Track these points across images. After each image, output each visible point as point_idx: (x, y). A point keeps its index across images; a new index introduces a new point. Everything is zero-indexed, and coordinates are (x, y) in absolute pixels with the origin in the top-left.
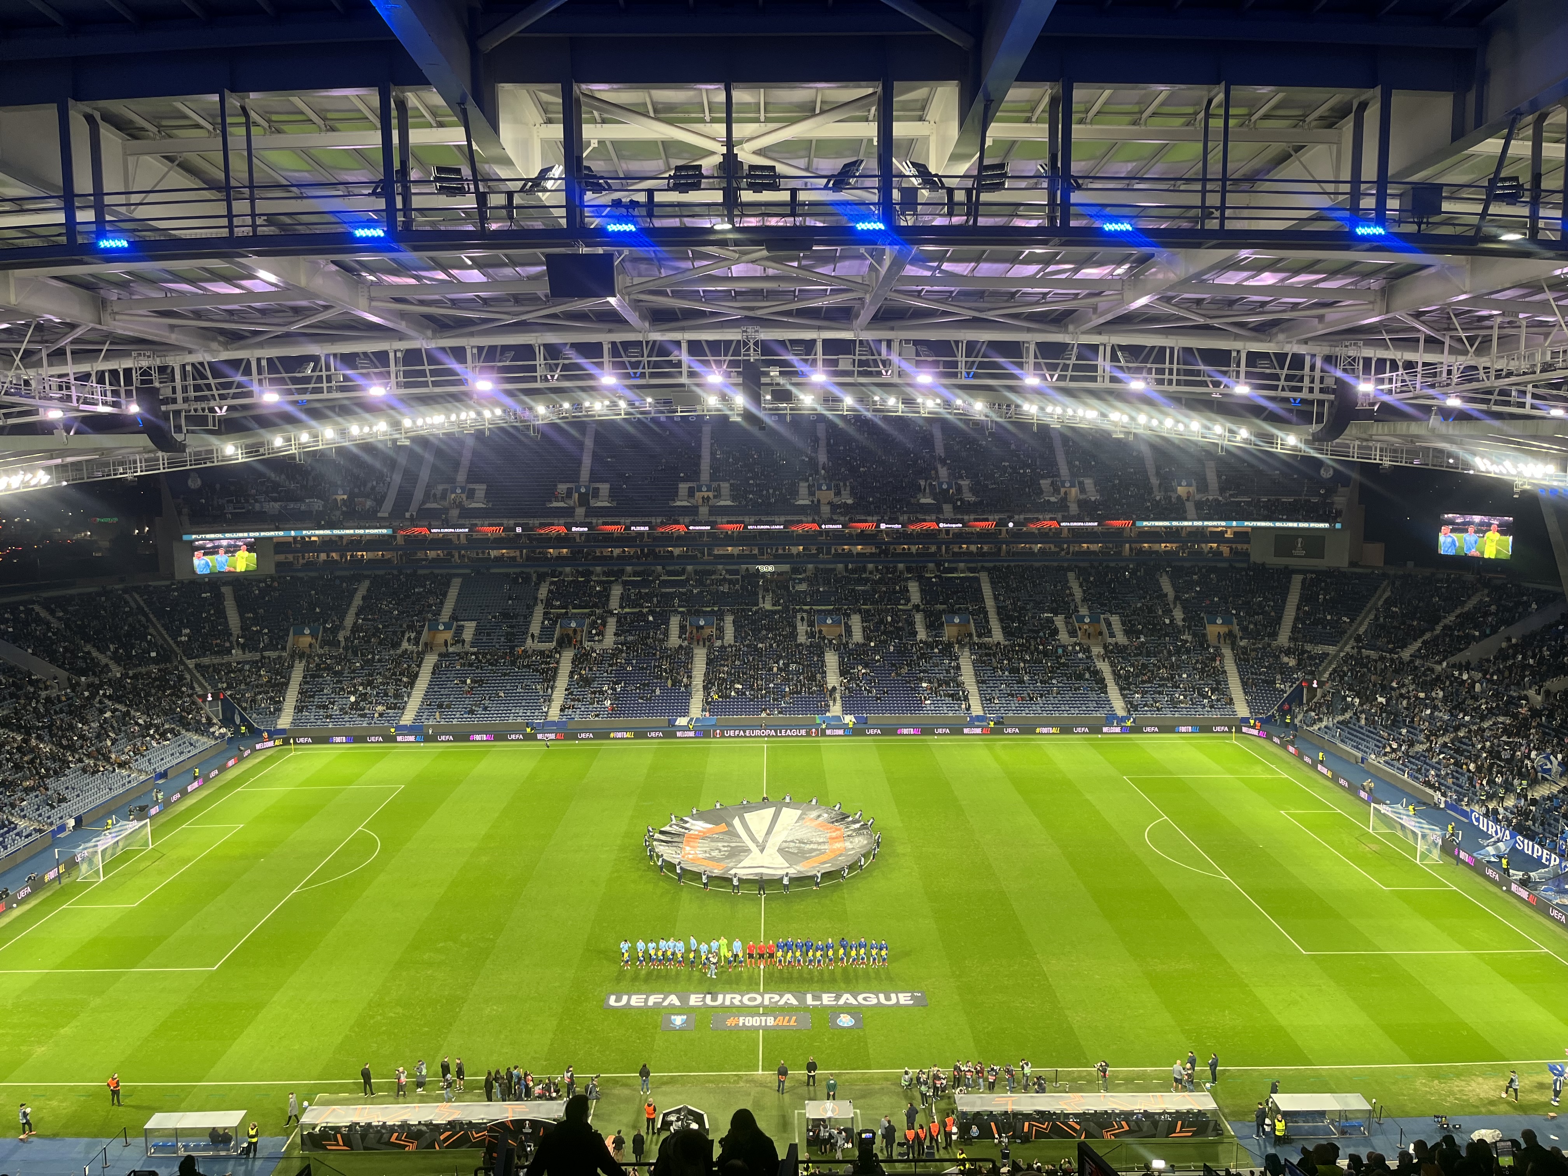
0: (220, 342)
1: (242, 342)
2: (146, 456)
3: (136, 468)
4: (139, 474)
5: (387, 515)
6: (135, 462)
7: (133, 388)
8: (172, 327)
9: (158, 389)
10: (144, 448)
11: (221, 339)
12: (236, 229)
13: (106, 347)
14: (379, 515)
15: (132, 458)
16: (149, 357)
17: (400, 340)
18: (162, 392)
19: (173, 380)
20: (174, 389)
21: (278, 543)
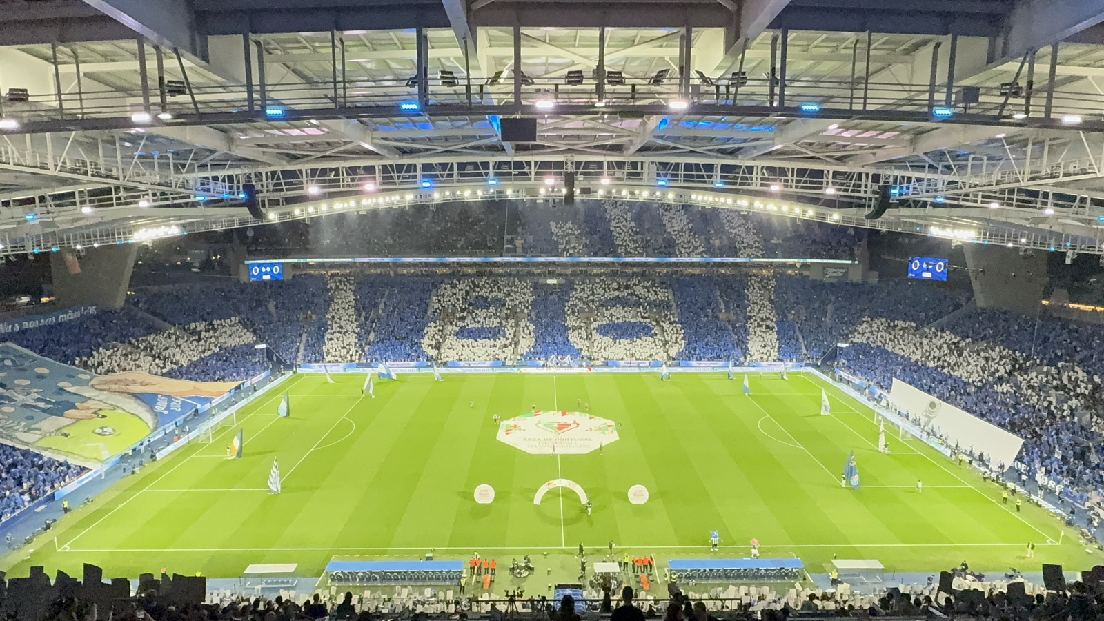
0: (286, 161)
1: (298, 161)
3: (222, 225)
4: (224, 228)
7: (241, 185)
8: (264, 153)
13: (229, 163)
16: (250, 168)
17: (382, 159)
18: (256, 187)
19: (262, 181)
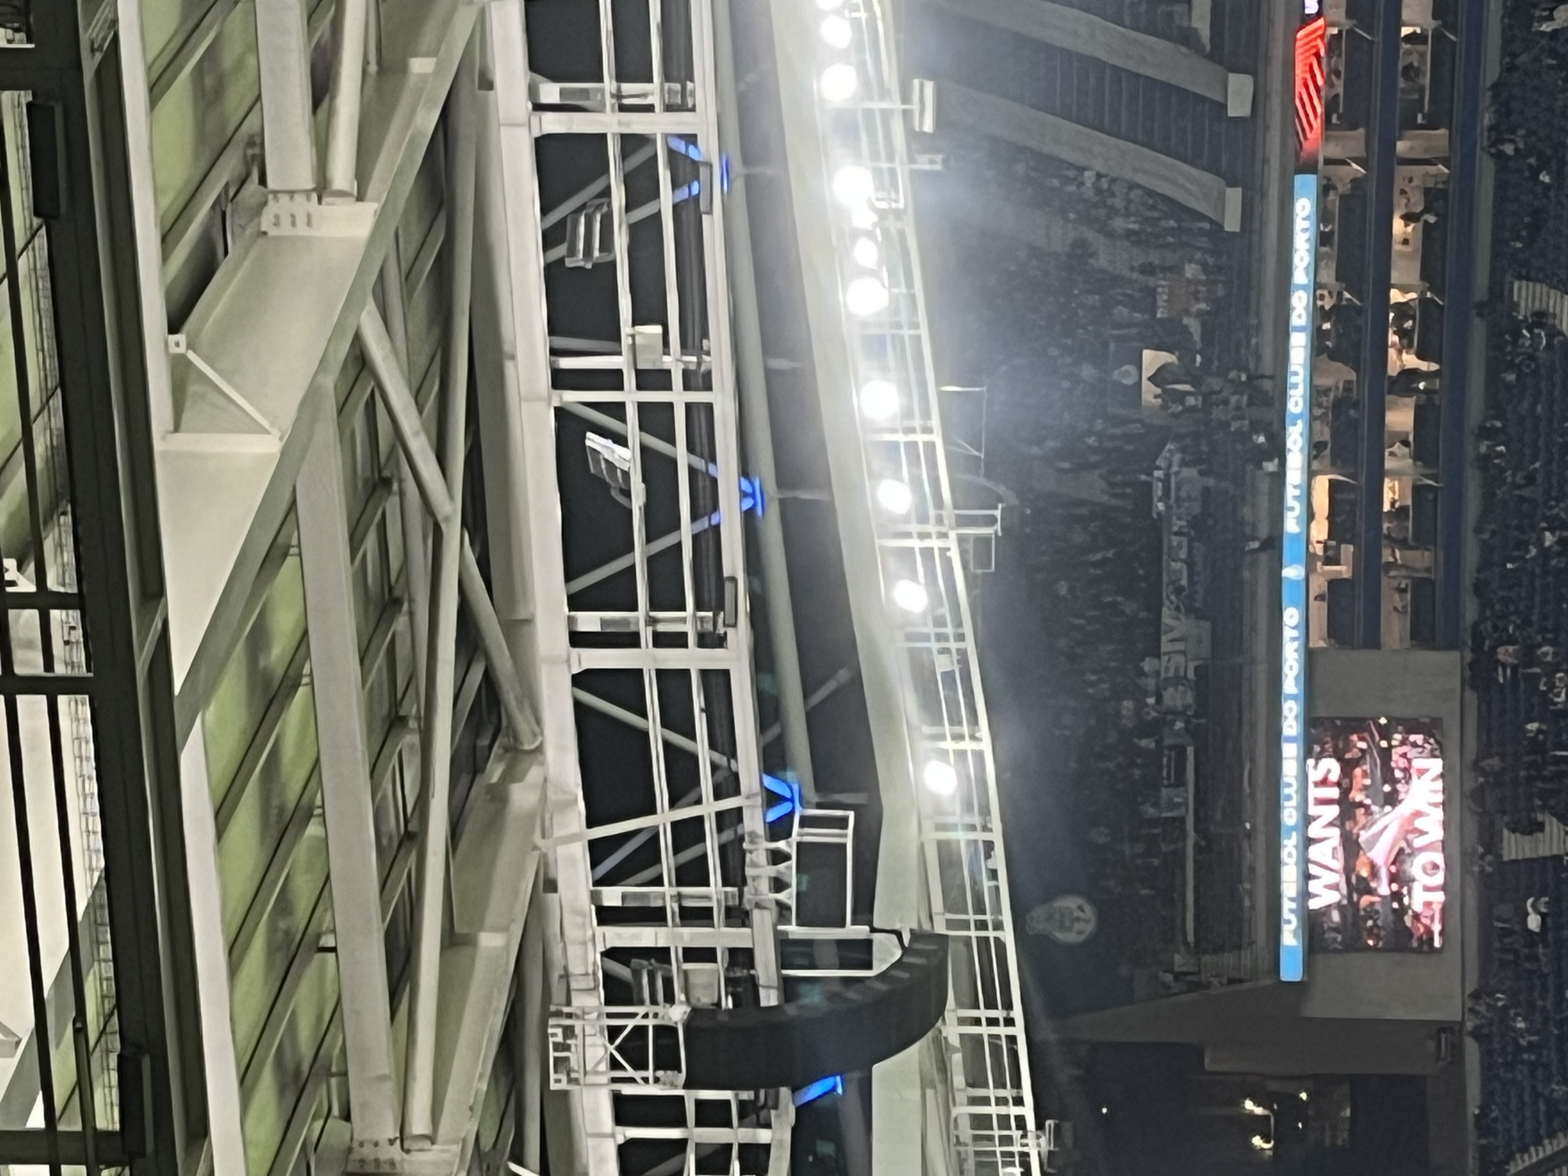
0: (511, 775)
1: (510, 695)
2: (959, 1080)
3: (1004, 1121)
4: (1028, 1111)
5: (1234, 196)
6: (979, 1122)
7: (691, 1097)
9: (696, 1013)
10: (925, 1084)
11: (495, 772)
12: (60, 669)
14: (1232, 224)
15: (966, 1132)
16: (569, 1032)
17: (487, 84)
18: (705, 999)
19: (662, 954)
20: (692, 954)
21: (1334, 631)
